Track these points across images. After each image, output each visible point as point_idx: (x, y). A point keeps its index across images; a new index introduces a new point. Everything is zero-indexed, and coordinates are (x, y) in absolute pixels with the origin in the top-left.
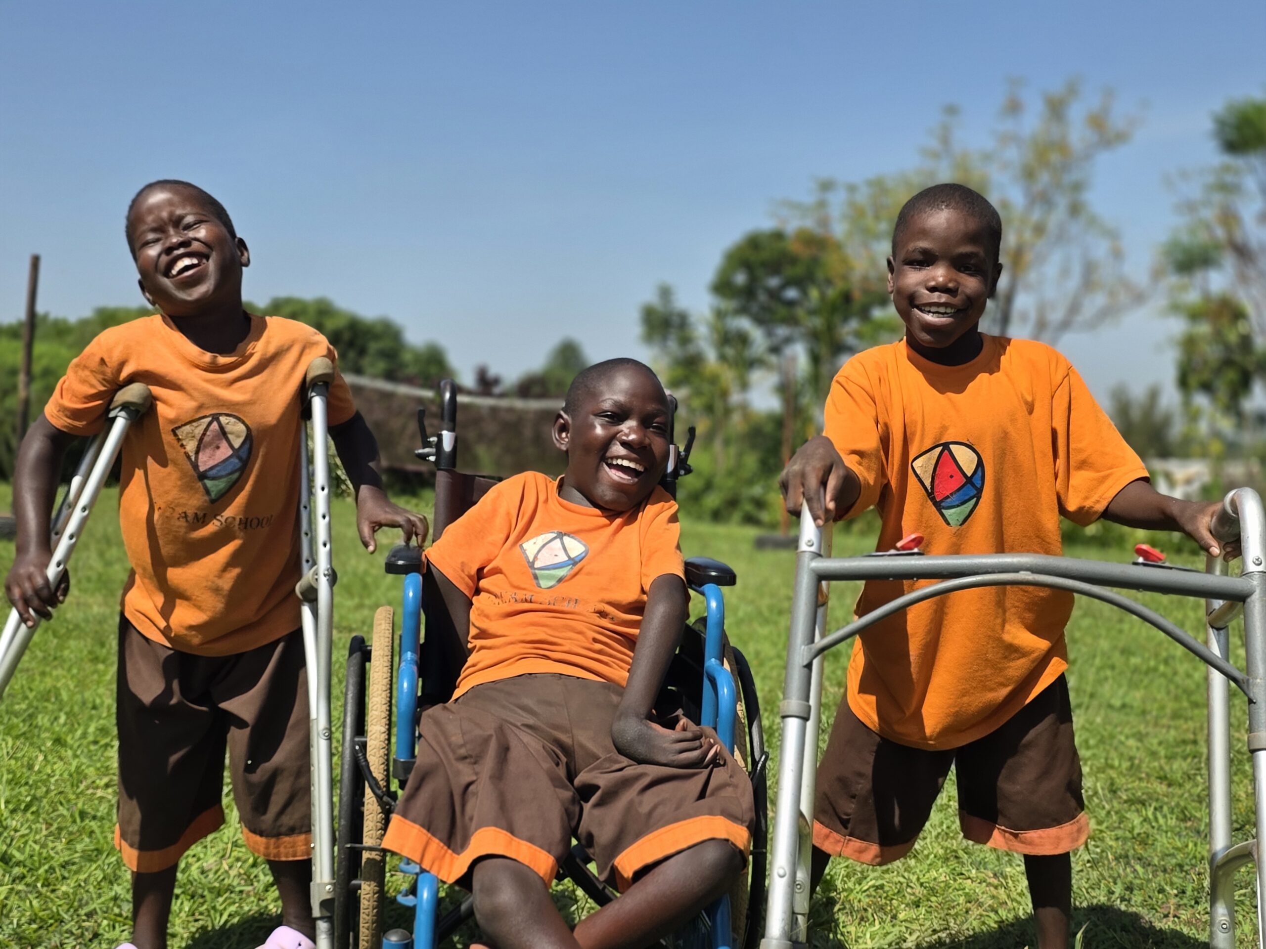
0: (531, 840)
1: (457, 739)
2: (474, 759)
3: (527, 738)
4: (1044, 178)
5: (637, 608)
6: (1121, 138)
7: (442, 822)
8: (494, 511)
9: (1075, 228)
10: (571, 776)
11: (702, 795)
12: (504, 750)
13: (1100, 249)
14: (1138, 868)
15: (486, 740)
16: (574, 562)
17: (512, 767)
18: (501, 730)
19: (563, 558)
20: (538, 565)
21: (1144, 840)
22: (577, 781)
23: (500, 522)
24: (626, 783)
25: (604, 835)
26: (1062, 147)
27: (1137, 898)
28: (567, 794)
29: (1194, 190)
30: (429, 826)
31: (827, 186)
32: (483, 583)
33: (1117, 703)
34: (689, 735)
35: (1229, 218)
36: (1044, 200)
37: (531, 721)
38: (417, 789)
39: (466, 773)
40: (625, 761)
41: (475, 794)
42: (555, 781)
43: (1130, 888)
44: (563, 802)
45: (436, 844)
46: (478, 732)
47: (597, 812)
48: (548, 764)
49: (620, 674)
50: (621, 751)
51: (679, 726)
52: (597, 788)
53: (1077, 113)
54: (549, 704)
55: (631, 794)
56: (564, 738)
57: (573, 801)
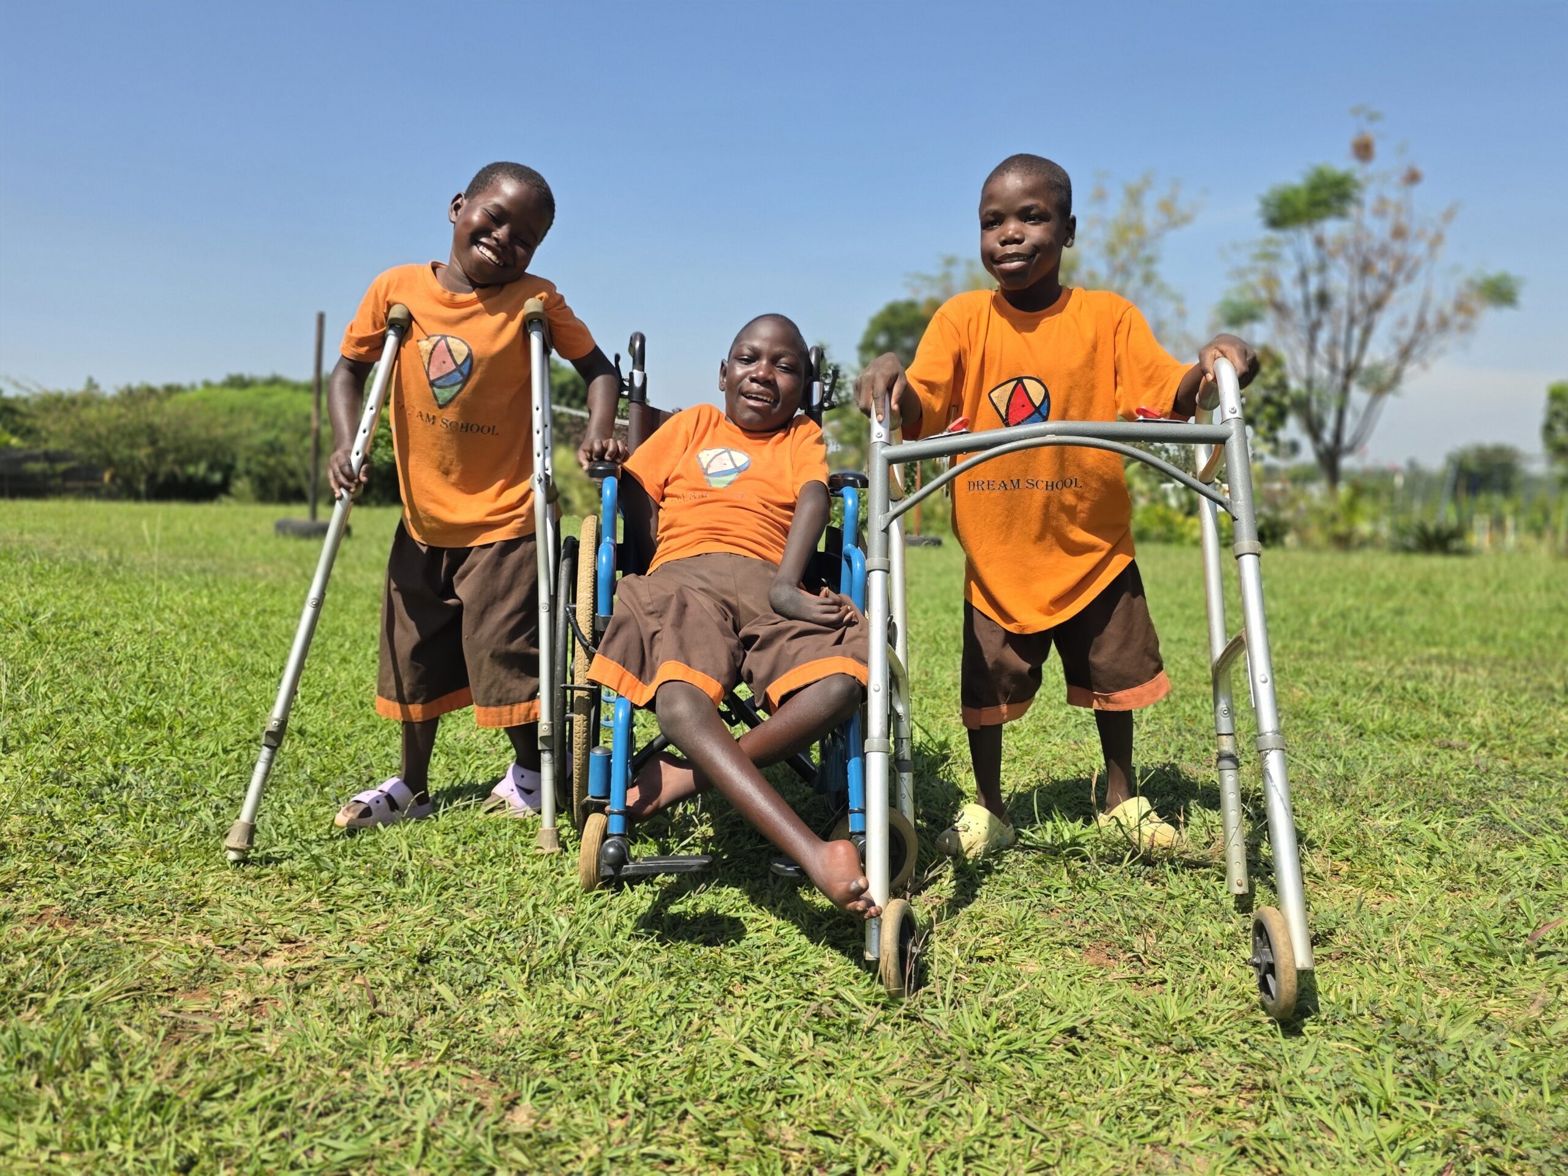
0: (704, 671)
1: (645, 599)
2: (659, 613)
3: (702, 598)
4: (1124, 253)
5: (791, 507)
6: (1186, 219)
7: (634, 660)
8: (675, 431)
9: (1147, 294)
10: (737, 630)
11: (839, 641)
12: (683, 607)
13: (1168, 310)
14: (1189, 736)
15: (669, 599)
16: (738, 470)
17: (689, 619)
18: (680, 591)
19: (730, 466)
20: (710, 471)
21: (1193, 720)
22: (741, 634)
23: (680, 440)
24: (779, 633)
25: (760, 673)
26: (1138, 228)
27: (1186, 756)
28: (734, 642)
29: (1243, 260)
30: (624, 663)
31: (950, 262)
32: (667, 490)
33: (1175, 638)
34: (829, 600)
35: (1271, 281)
36: (1123, 271)
37: (704, 585)
38: (614, 634)
39: (653, 624)
40: (779, 618)
41: (660, 640)
42: (723, 630)
43: (1181, 750)
44: (730, 647)
45: (630, 677)
46: (662, 593)
47: (756, 655)
48: (718, 618)
49: (775, 556)
50: (776, 611)
51: (822, 594)
52: (757, 637)
53: (1150, 200)
54: (720, 574)
55: (782, 641)
56: (731, 600)
57: (738, 647)
